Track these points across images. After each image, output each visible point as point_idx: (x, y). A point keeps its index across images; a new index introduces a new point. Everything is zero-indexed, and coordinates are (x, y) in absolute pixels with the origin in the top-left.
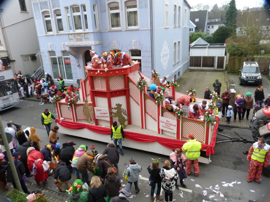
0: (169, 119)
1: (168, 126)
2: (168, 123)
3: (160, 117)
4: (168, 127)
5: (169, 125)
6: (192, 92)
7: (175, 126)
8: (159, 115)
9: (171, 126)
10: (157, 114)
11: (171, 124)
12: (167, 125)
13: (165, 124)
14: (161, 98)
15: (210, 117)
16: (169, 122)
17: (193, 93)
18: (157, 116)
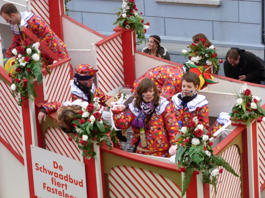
0: (59, 154)
1: (58, 184)
2: (58, 171)
3: (35, 148)
4: (60, 189)
5: (63, 182)
6: (202, 56)
7: (81, 184)
8: (28, 142)
9: (68, 183)
10: (23, 140)
11: (67, 178)
12: (58, 180)
13: (50, 177)
14: (30, 70)
15: (191, 149)
16: (61, 168)
17: (206, 59)
18: (24, 148)
